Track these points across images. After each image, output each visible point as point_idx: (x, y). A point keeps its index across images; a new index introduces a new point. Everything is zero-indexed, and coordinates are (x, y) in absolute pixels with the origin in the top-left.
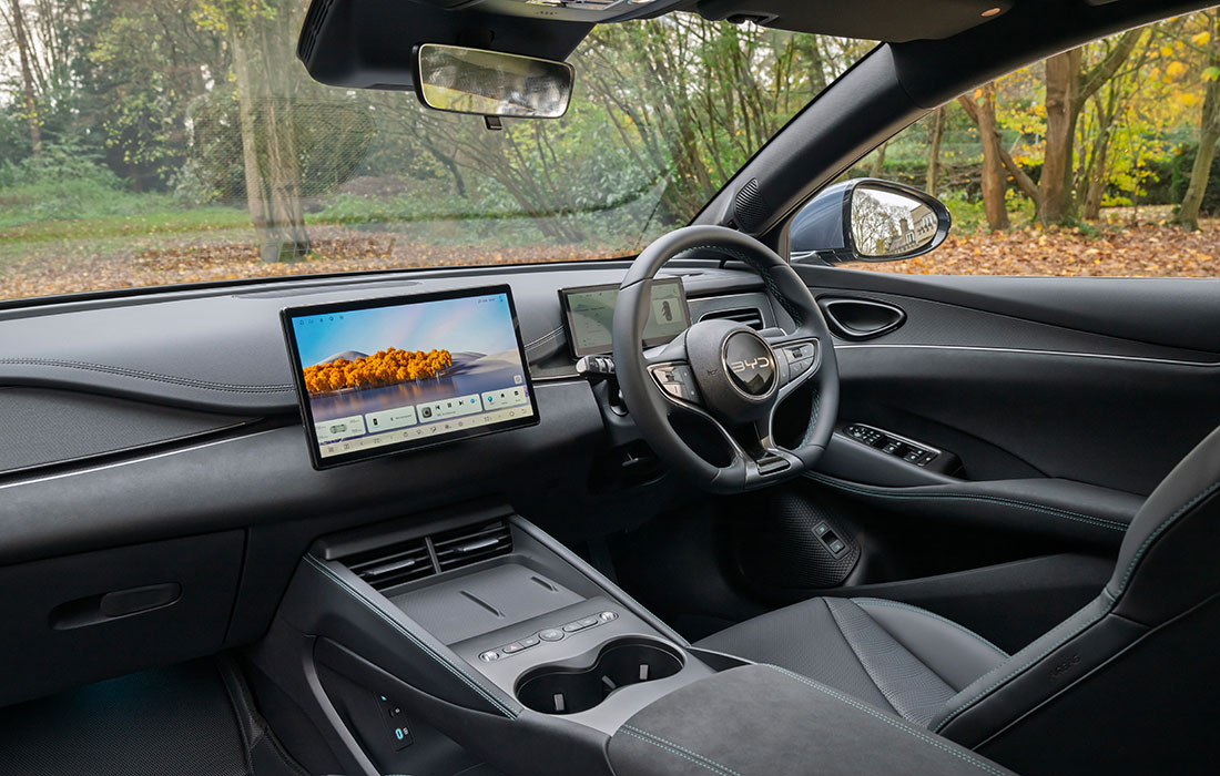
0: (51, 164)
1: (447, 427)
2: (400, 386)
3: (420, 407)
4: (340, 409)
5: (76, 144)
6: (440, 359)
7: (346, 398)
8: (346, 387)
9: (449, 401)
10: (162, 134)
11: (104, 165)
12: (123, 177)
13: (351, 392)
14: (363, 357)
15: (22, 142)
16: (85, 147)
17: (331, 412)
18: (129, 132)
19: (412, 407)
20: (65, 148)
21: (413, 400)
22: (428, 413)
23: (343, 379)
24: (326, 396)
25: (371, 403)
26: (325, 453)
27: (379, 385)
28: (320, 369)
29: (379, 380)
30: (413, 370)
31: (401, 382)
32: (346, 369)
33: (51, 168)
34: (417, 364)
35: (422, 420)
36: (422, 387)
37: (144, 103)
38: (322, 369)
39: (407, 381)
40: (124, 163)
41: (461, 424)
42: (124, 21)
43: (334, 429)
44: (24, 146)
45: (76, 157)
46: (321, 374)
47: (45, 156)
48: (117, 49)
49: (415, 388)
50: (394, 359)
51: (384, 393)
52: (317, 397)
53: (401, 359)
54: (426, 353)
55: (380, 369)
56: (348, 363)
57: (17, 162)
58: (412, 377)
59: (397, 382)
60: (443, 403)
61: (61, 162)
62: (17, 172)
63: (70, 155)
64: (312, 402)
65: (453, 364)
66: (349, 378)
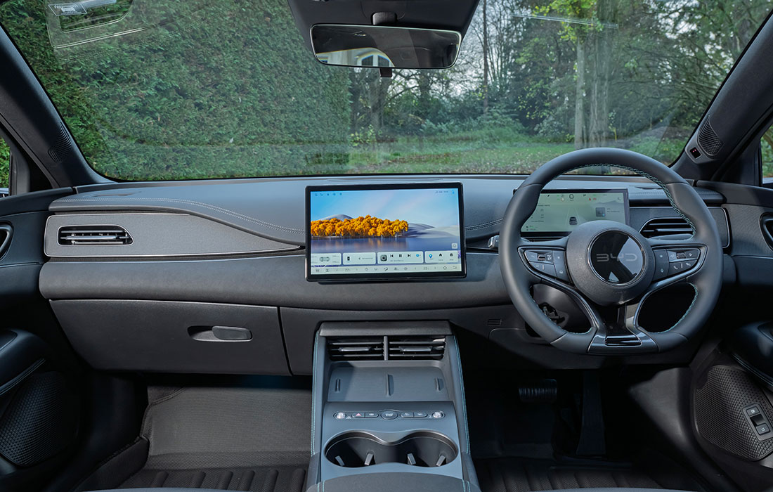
0: (491, 119)
1: (396, 269)
2: (369, 239)
3: (380, 254)
4: (328, 247)
5: (505, 108)
6: (400, 226)
7: (333, 242)
8: (334, 235)
9: (400, 253)
10: (548, 102)
11: (517, 120)
12: (525, 126)
13: (337, 239)
14: (349, 219)
15: (478, 108)
16: (509, 110)
17: (322, 248)
18: (531, 101)
19: (375, 253)
20: (498, 110)
21: (376, 249)
22: (384, 258)
23: (334, 230)
24: (321, 239)
25: (348, 247)
26: (313, 272)
27: (355, 237)
28: (321, 223)
29: (356, 234)
30: (380, 231)
31: (371, 237)
32: (337, 225)
33: (490, 121)
34: (384, 227)
35: (379, 262)
36: (384, 242)
37: (541, 86)
38: (322, 223)
39: (375, 237)
40: (526, 118)
41: (406, 269)
42: (536, 40)
43: (322, 259)
44: (479, 110)
45: (504, 116)
46: (321, 226)
47: (488, 115)
48: (531, 56)
49: (379, 242)
50: (369, 222)
51: (358, 242)
52: (316, 239)
53: (373, 223)
54: (391, 221)
55: (359, 227)
56: (339, 221)
57: (475, 118)
58: (379, 234)
59: (368, 237)
60: (396, 254)
61: (495, 118)
62: (475, 123)
63: (501, 115)
64: (312, 241)
65: (409, 230)
66: (338, 230)
